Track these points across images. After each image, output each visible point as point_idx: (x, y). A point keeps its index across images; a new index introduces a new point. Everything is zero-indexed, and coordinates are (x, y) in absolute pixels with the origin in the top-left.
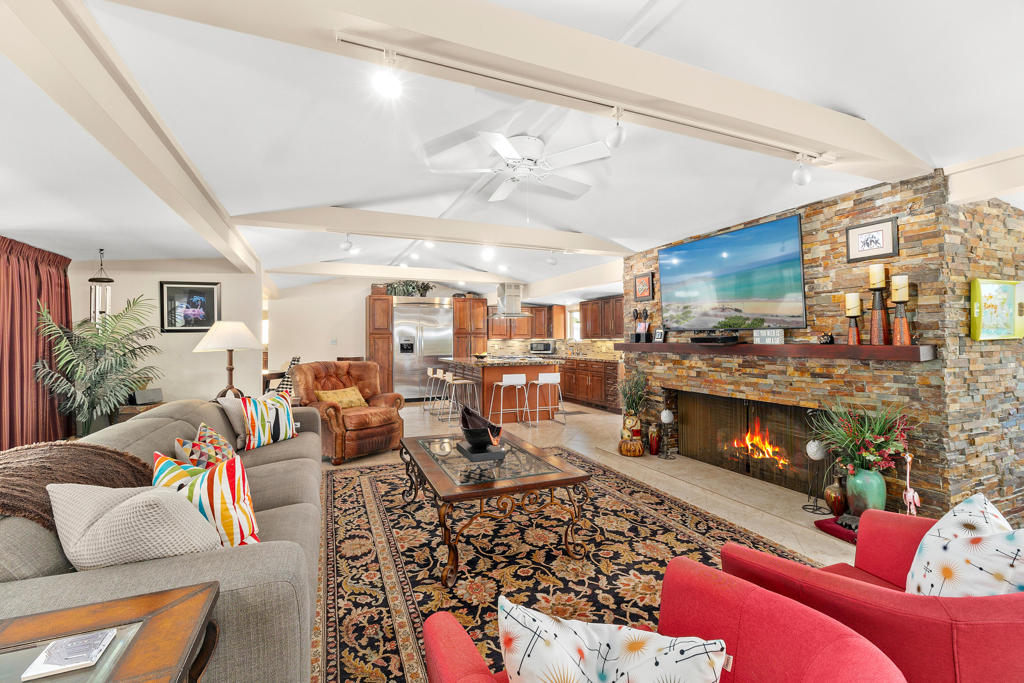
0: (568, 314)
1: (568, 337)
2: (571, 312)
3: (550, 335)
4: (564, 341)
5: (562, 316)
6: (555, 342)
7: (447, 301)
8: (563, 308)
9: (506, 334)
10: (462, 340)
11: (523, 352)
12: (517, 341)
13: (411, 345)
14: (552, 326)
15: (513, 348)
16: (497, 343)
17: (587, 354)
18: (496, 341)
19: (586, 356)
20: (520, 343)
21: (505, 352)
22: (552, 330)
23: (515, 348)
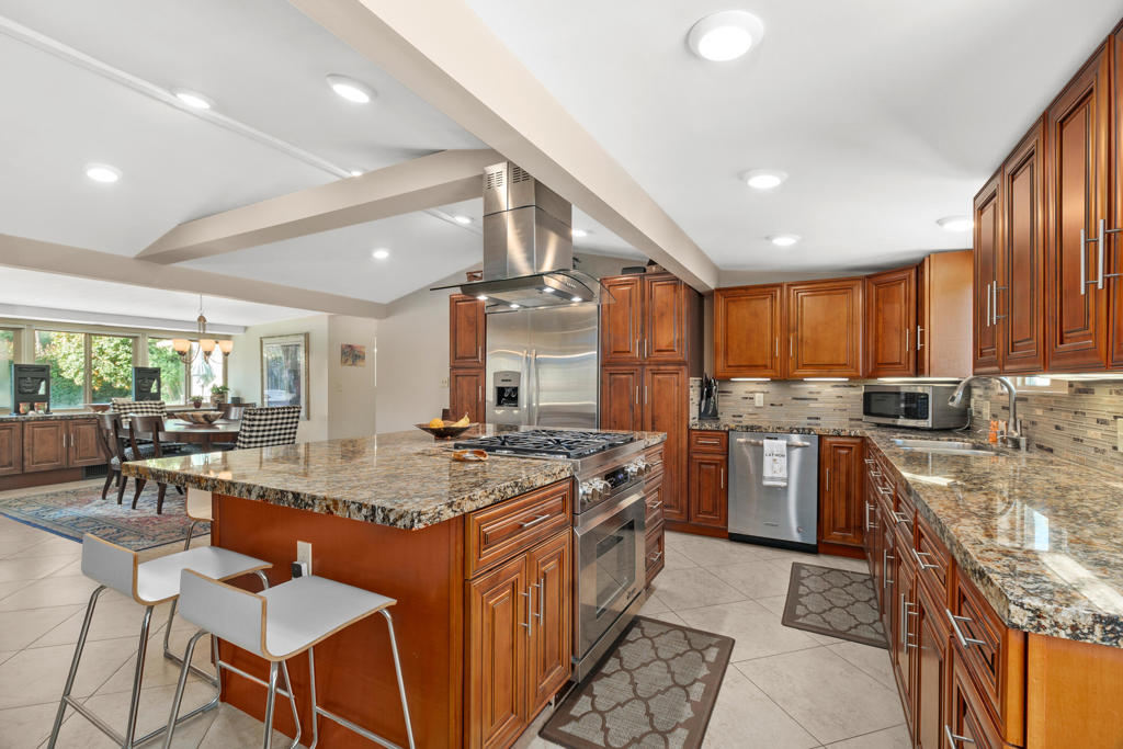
9: (769, 364)
10: (621, 379)
11: (851, 419)
12: (829, 385)
13: (516, 390)
14: (922, 333)
15: (812, 405)
16: (758, 388)
17: (1051, 451)
18: (758, 383)
19: (1050, 457)
20: (839, 391)
21: (787, 415)
22: (922, 348)
23: (821, 405)
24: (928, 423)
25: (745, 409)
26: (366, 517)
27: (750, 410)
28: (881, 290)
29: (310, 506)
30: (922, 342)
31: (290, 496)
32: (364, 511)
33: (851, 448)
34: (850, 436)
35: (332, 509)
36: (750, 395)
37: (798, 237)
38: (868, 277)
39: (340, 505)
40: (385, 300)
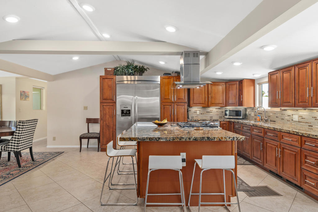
0: (257, 86)
1: (257, 105)
2: (259, 84)
3: (241, 104)
4: (253, 109)
5: (252, 88)
6: (246, 109)
7: (158, 79)
8: (253, 81)
9: (204, 103)
10: (167, 107)
11: (220, 117)
12: (215, 108)
13: (129, 111)
14: (242, 97)
15: (211, 114)
16: (198, 109)
17: (275, 121)
18: (198, 108)
19: (275, 122)
20: (217, 110)
21: (205, 116)
22: (242, 100)
23: (213, 114)
24: (241, 117)
25: (194, 115)
26: (231, 140)
27: (196, 115)
28: (230, 86)
29: (213, 139)
30: (242, 99)
31: (206, 138)
32: (231, 138)
33: (226, 124)
34: (226, 121)
35: (221, 139)
36: (196, 111)
37: (222, 73)
38: (227, 82)
39: (223, 138)
40: (53, 73)
